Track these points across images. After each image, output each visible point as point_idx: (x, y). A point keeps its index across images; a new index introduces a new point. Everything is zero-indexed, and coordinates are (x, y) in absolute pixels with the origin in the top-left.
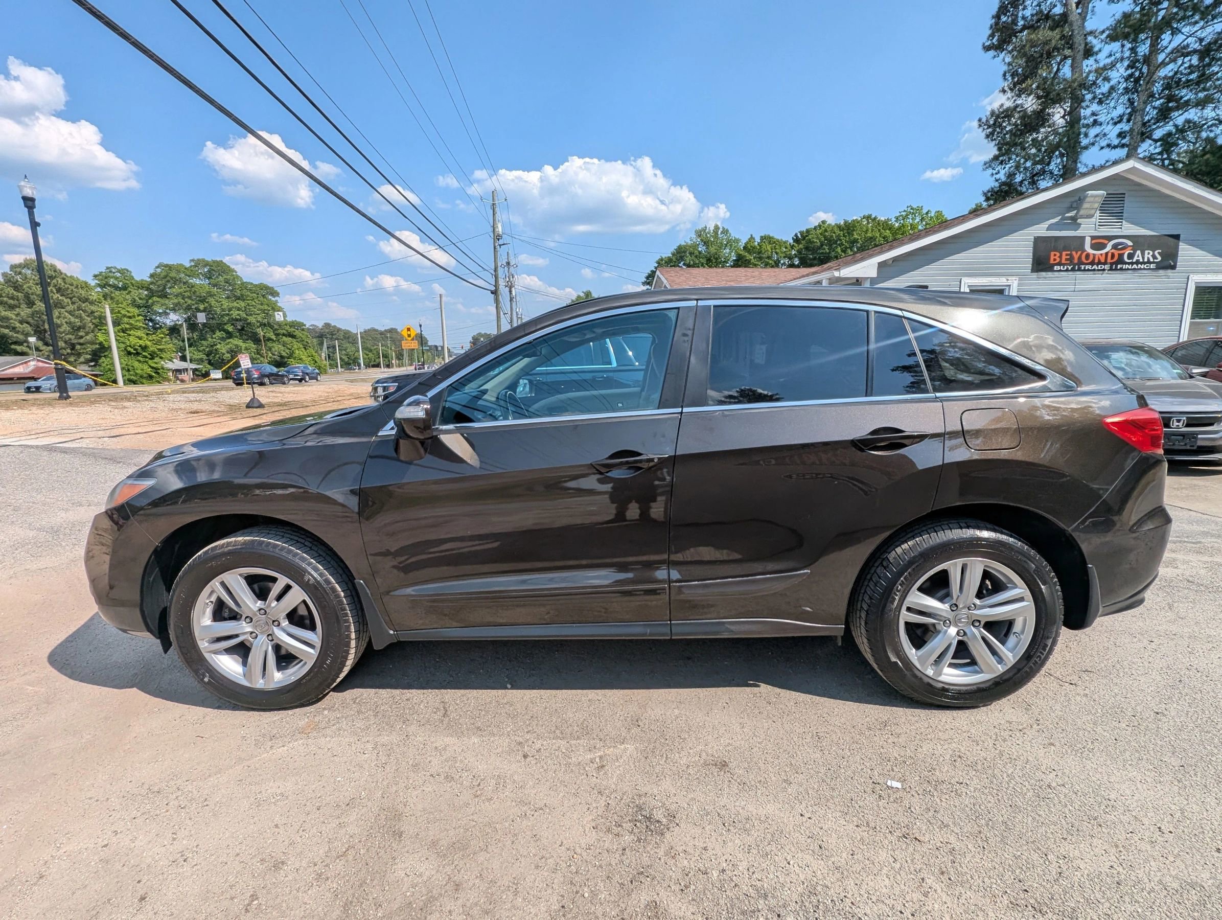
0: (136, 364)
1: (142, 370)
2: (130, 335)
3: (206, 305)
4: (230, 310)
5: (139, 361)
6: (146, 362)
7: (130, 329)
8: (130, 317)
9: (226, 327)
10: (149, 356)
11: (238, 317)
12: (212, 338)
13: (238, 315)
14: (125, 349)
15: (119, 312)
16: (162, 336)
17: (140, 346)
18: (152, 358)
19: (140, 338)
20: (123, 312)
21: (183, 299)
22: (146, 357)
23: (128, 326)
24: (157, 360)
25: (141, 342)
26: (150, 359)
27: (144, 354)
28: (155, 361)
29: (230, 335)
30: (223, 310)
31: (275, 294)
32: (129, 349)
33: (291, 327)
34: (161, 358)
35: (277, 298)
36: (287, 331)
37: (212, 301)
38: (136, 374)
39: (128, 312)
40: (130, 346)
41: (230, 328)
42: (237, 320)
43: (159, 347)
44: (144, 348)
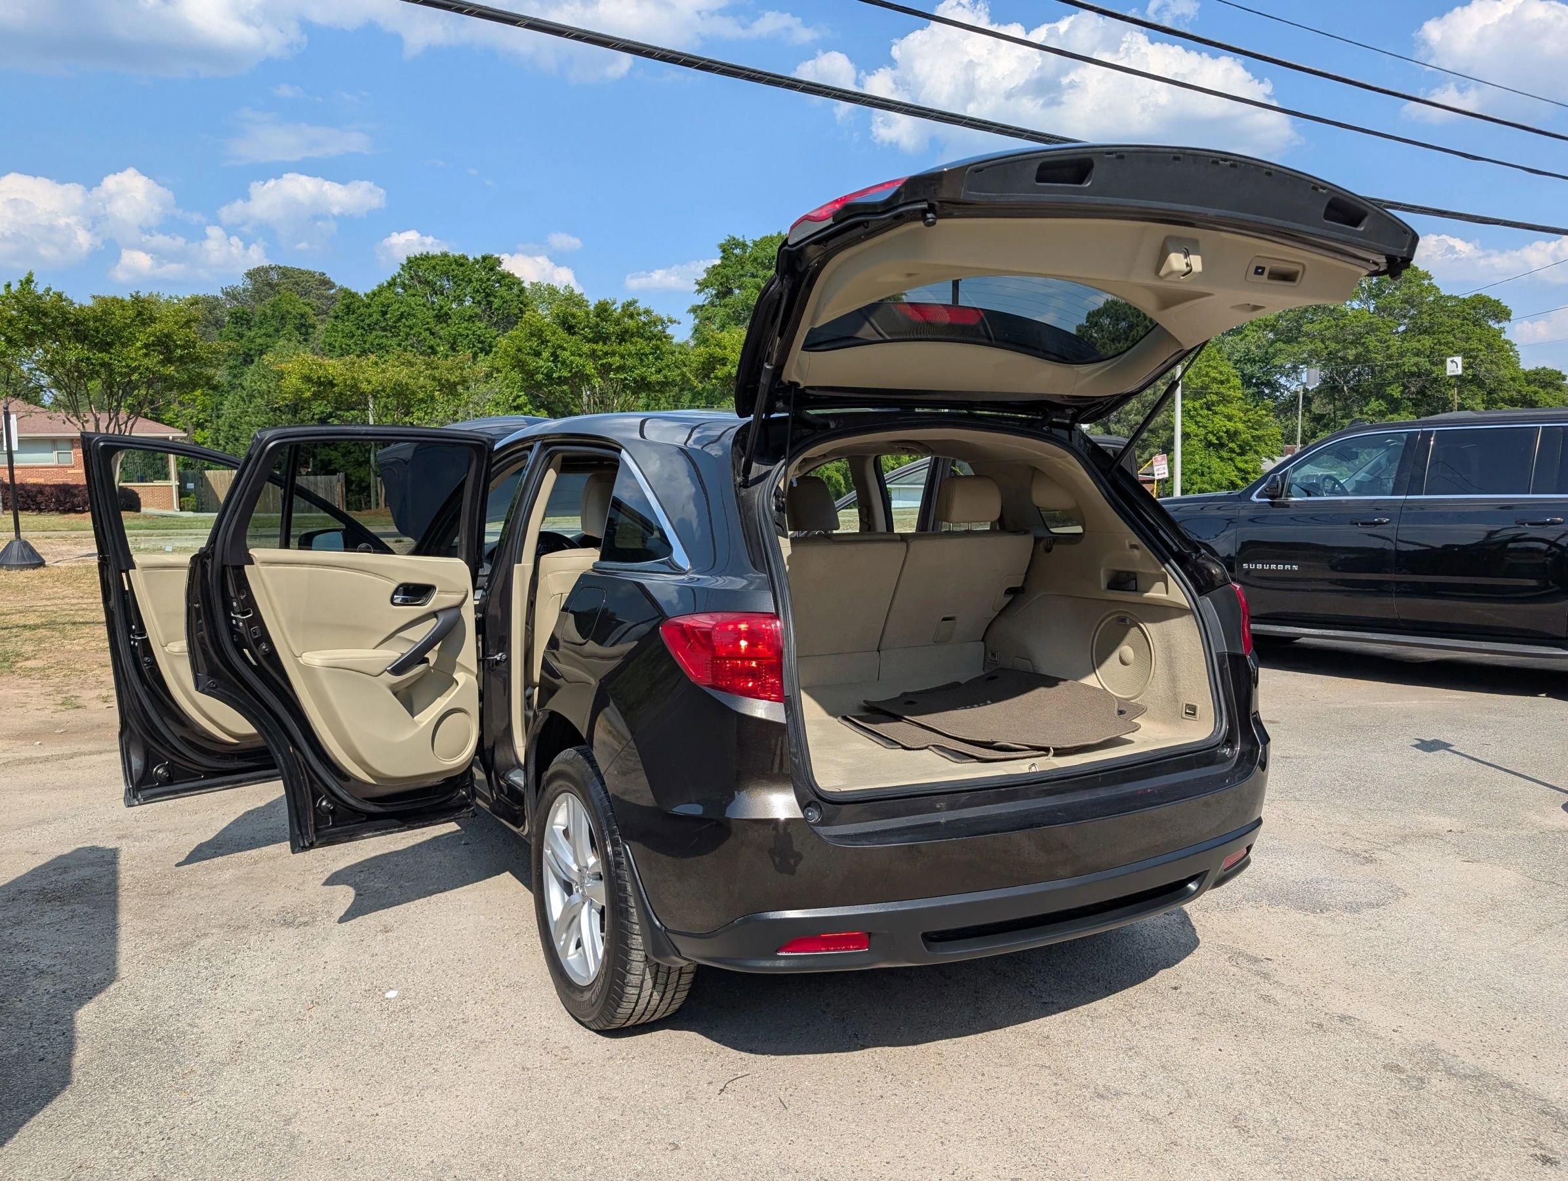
0: (1215, 463)
1: (1222, 473)
2: (1216, 413)
3: (1360, 349)
4: (1402, 355)
5: (1222, 459)
6: (1231, 459)
7: (1219, 403)
8: (1222, 382)
9: (1388, 390)
10: (1237, 450)
11: (1415, 369)
12: (1361, 412)
13: (1416, 364)
14: (1205, 438)
15: (1207, 375)
16: (1264, 412)
17: (1227, 432)
18: (1242, 454)
19: (1230, 418)
20: (1213, 374)
21: (1323, 341)
22: (1232, 451)
23: (1215, 398)
24: (1250, 456)
25: (1230, 425)
26: (1239, 454)
27: (1231, 445)
28: (1246, 458)
29: (1395, 406)
30: (1390, 357)
31: (1501, 313)
32: (1211, 437)
33: (1529, 383)
34: (1256, 452)
35: (1504, 324)
36: (1519, 392)
37: (1371, 341)
38: (1212, 480)
39: (1221, 373)
40: (1212, 432)
41: (1395, 391)
42: (1412, 374)
43: (1257, 433)
44: (1233, 435)
